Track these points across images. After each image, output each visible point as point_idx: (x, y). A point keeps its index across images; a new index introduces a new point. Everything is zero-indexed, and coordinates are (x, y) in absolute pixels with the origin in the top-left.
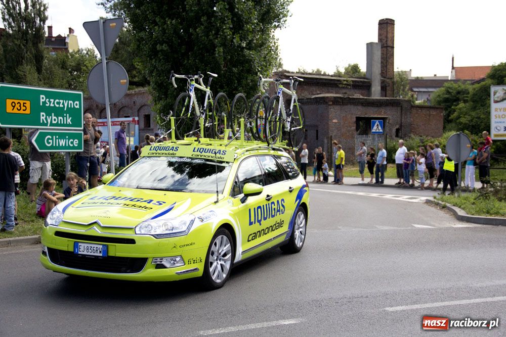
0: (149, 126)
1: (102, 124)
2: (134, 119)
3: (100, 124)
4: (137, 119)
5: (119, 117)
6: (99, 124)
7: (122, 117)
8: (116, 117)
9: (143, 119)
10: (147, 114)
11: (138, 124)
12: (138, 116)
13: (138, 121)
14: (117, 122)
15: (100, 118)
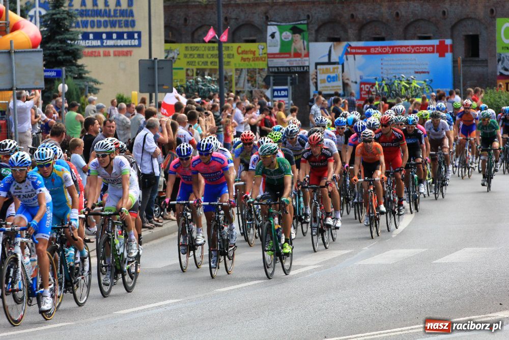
0: (477, 55)
1: (365, 51)
2: (442, 43)
3: (360, 51)
4: (448, 42)
5: (405, 38)
6: (353, 51)
7: (412, 38)
8: (400, 39)
9: (463, 43)
10: (471, 33)
11: (452, 51)
12: (452, 37)
13: (452, 46)
14: (401, 46)
15: (360, 40)
